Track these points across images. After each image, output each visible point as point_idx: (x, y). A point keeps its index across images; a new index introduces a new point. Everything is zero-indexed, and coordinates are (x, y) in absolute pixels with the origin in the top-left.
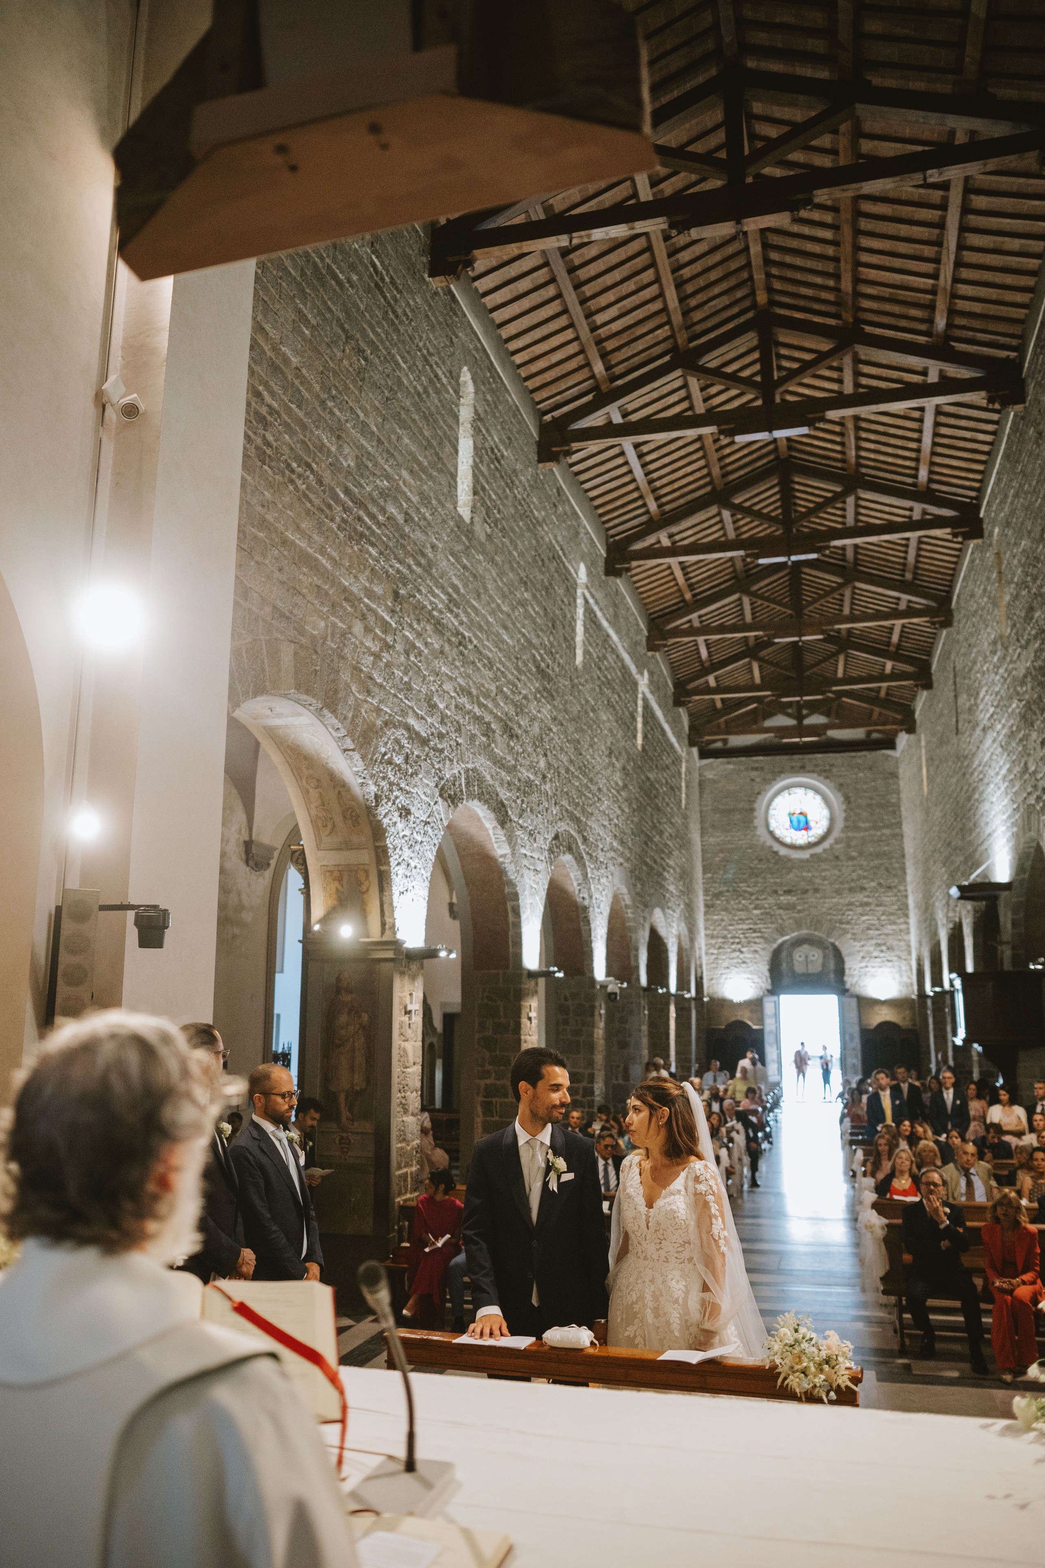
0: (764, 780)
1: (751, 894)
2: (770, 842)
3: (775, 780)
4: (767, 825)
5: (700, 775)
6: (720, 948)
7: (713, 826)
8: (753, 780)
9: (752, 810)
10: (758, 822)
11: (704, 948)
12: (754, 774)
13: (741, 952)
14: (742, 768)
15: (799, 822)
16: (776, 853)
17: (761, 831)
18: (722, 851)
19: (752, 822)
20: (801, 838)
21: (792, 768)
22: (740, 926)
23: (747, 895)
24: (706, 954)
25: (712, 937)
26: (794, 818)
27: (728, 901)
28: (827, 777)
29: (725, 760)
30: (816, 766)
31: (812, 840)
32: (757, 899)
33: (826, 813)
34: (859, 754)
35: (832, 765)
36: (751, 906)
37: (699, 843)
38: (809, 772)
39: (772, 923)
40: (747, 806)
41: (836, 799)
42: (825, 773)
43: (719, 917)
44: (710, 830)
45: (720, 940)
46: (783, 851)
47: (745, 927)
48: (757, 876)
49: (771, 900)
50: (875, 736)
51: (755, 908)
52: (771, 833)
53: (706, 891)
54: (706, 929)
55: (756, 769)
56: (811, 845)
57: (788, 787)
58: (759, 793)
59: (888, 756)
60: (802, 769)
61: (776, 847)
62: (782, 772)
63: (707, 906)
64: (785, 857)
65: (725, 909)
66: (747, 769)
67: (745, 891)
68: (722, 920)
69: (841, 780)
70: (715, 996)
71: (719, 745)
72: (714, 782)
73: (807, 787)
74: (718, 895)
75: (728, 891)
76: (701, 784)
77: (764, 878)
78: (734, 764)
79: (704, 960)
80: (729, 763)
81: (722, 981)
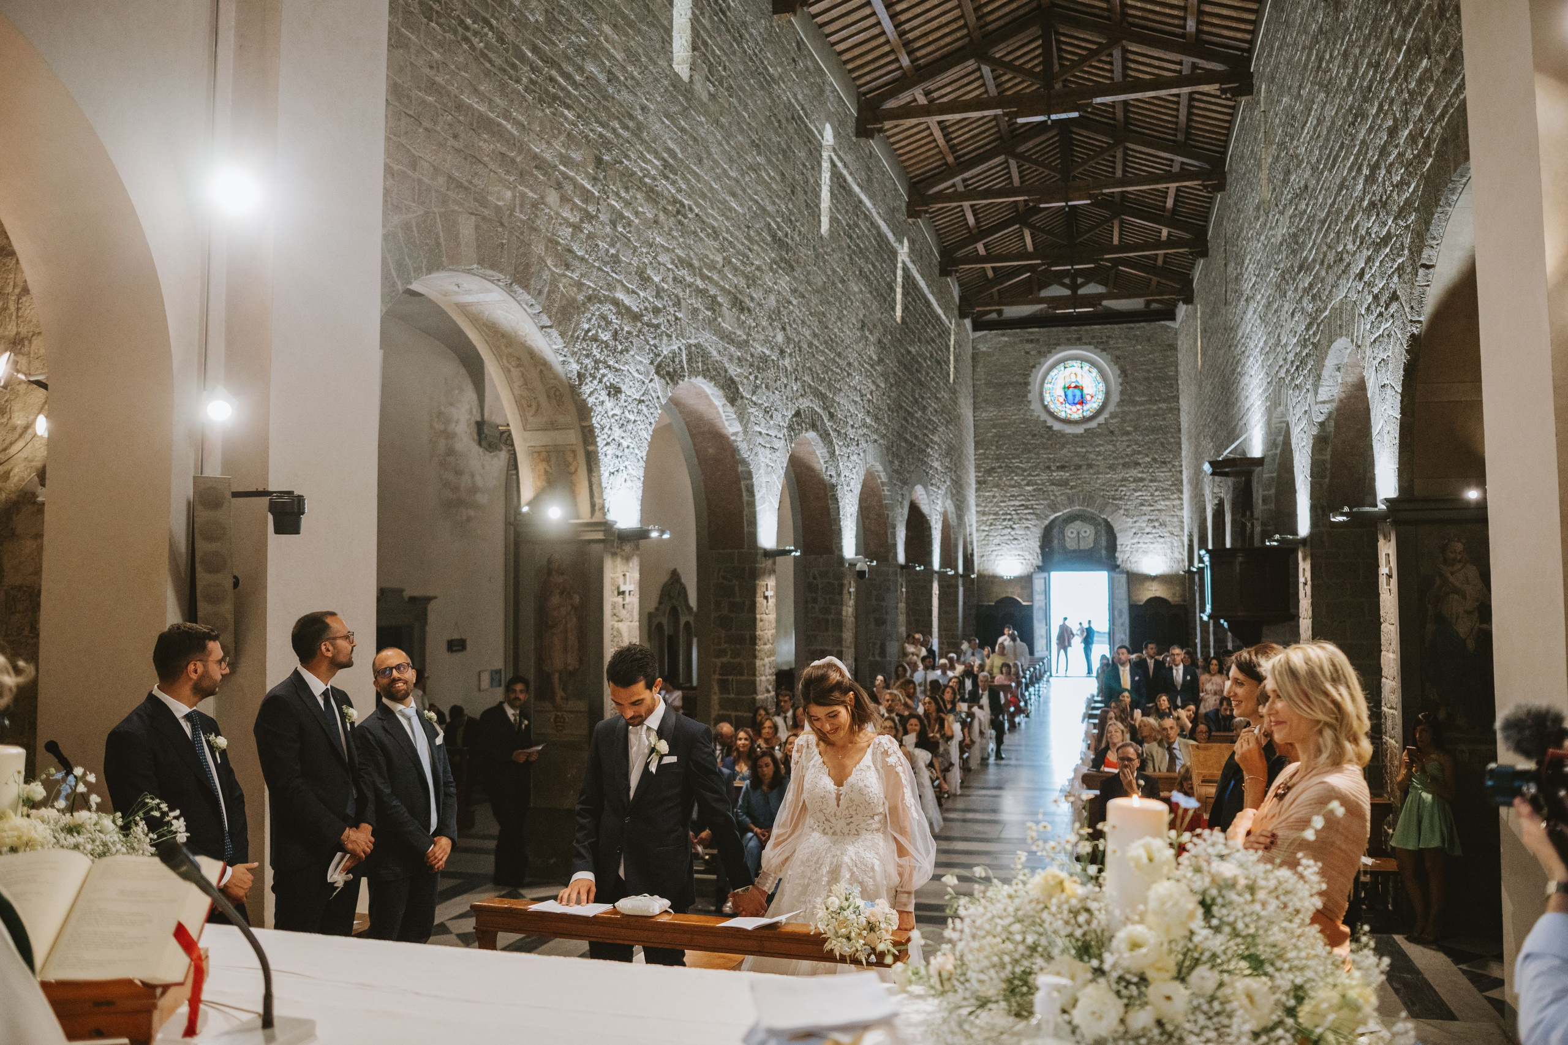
0: (1039, 352)
1: (1025, 470)
2: (1044, 416)
3: (1050, 352)
4: (1042, 399)
5: (974, 348)
6: (991, 524)
7: (986, 401)
8: (1027, 353)
9: (1027, 384)
10: (1033, 396)
11: (975, 525)
12: (1028, 347)
13: (1013, 529)
14: (1017, 340)
15: (1074, 396)
16: (1050, 428)
17: (1035, 406)
18: (994, 426)
19: (1026, 396)
20: (1075, 412)
21: (1068, 340)
22: (1012, 503)
23: (1019, 471)
24: (977, 530)
25: (984, 514)
26: (1070, 392)
27: (1000, 478)
28: (1104, 350)
29: (1000, 332)
30: (1093, 338)
31: (1087, 414)
32: (1030, 475)
33: (1102, 386)
34: (1138, 325)
35: (1109, 337)
36: (1024, 483)
37: (972, 418)
38: (1086, 344)
39: (1045, 499)
40: (1021, 380)
41: (1112, 372)
42: (1102, 345)
43: (991, 494)
44: (983, 405)
45: (992, 517)
46: (1057, 426)
47: (1017, 503)
48: (1030, 452)
49: (1044, 477)
50: (1154, 306)
51: (1028, 485)
52: (1045, 407)
53: (978, 467)
54: (977, 505)
55: (1032, 341)
56: (1085, 420)
57: (1063, 360)
58: (1034, 367)
59: (1169, 327)
60: (1078, 342)
61: (1050, 422)
62: (1059, 345)
63: (978, 482)
64: (1059, 431)
65: (997, 486)
66: (1022, 341)
67: (1017, 467)
68: (994, 497)
69: (1118, 353)
70: (986, 573)
71: (994, 316)
72: (988, 354)
73: (1083, 359)
74: (990, 471)
75: (1000, 467)
76: (974, 357)
77: (1038, 454)
78: (1008, 336)
79: (975, 537)
80: (1003, 335)
81: (993, 557)
